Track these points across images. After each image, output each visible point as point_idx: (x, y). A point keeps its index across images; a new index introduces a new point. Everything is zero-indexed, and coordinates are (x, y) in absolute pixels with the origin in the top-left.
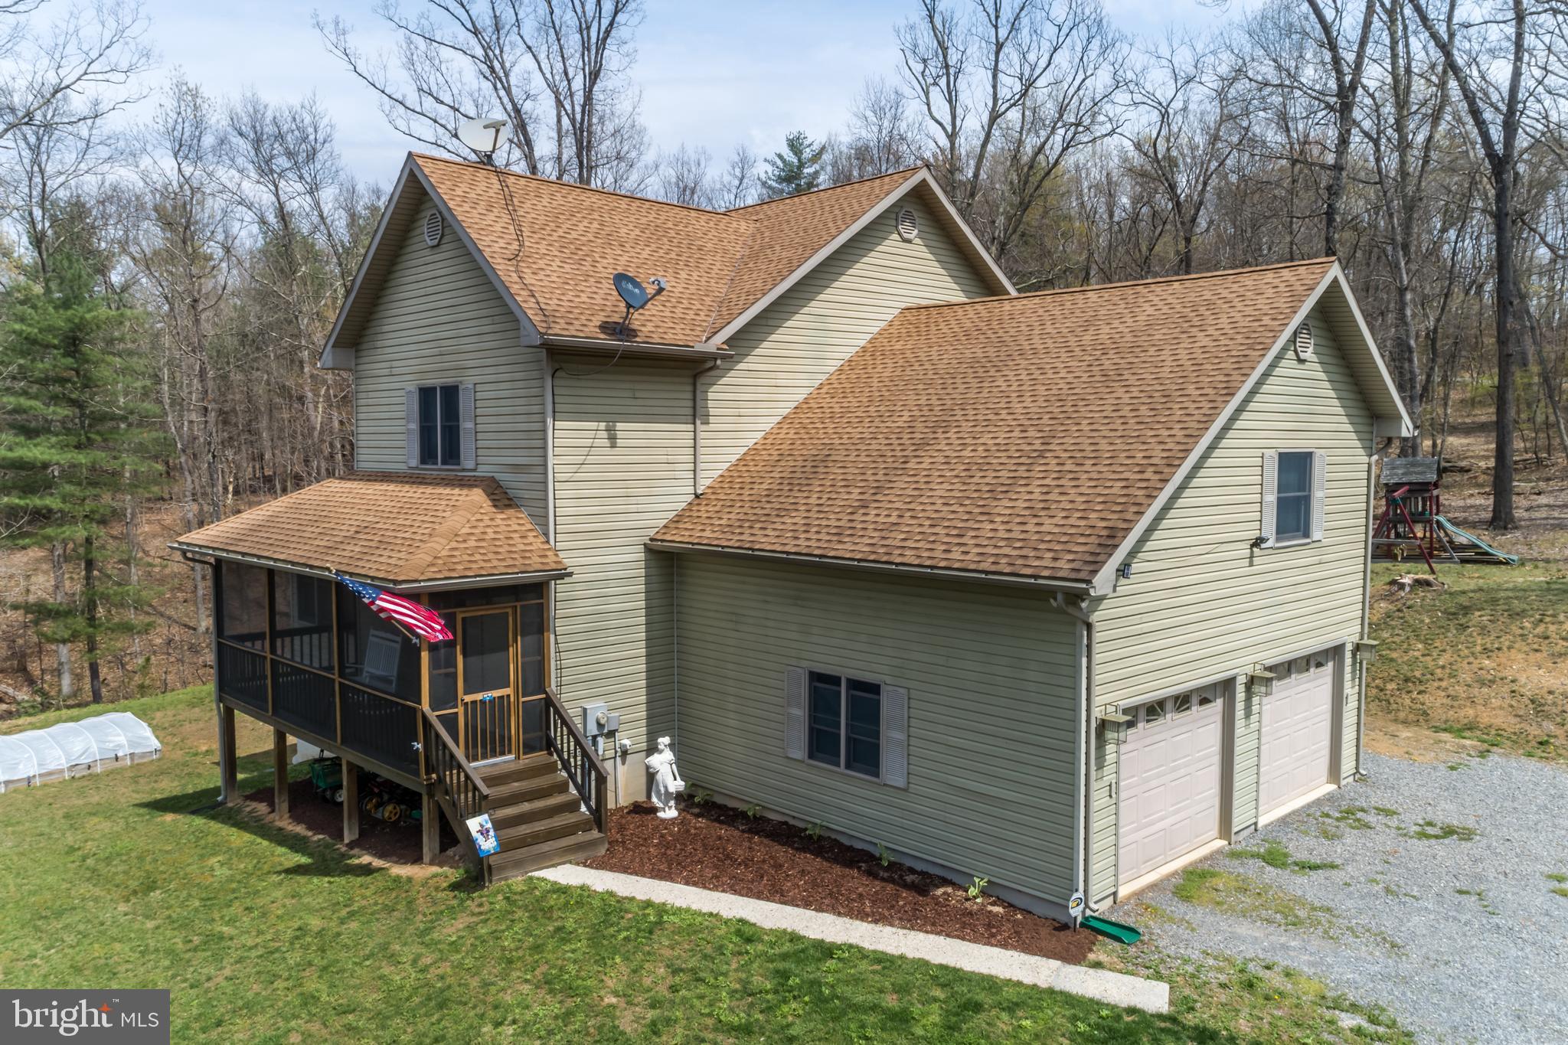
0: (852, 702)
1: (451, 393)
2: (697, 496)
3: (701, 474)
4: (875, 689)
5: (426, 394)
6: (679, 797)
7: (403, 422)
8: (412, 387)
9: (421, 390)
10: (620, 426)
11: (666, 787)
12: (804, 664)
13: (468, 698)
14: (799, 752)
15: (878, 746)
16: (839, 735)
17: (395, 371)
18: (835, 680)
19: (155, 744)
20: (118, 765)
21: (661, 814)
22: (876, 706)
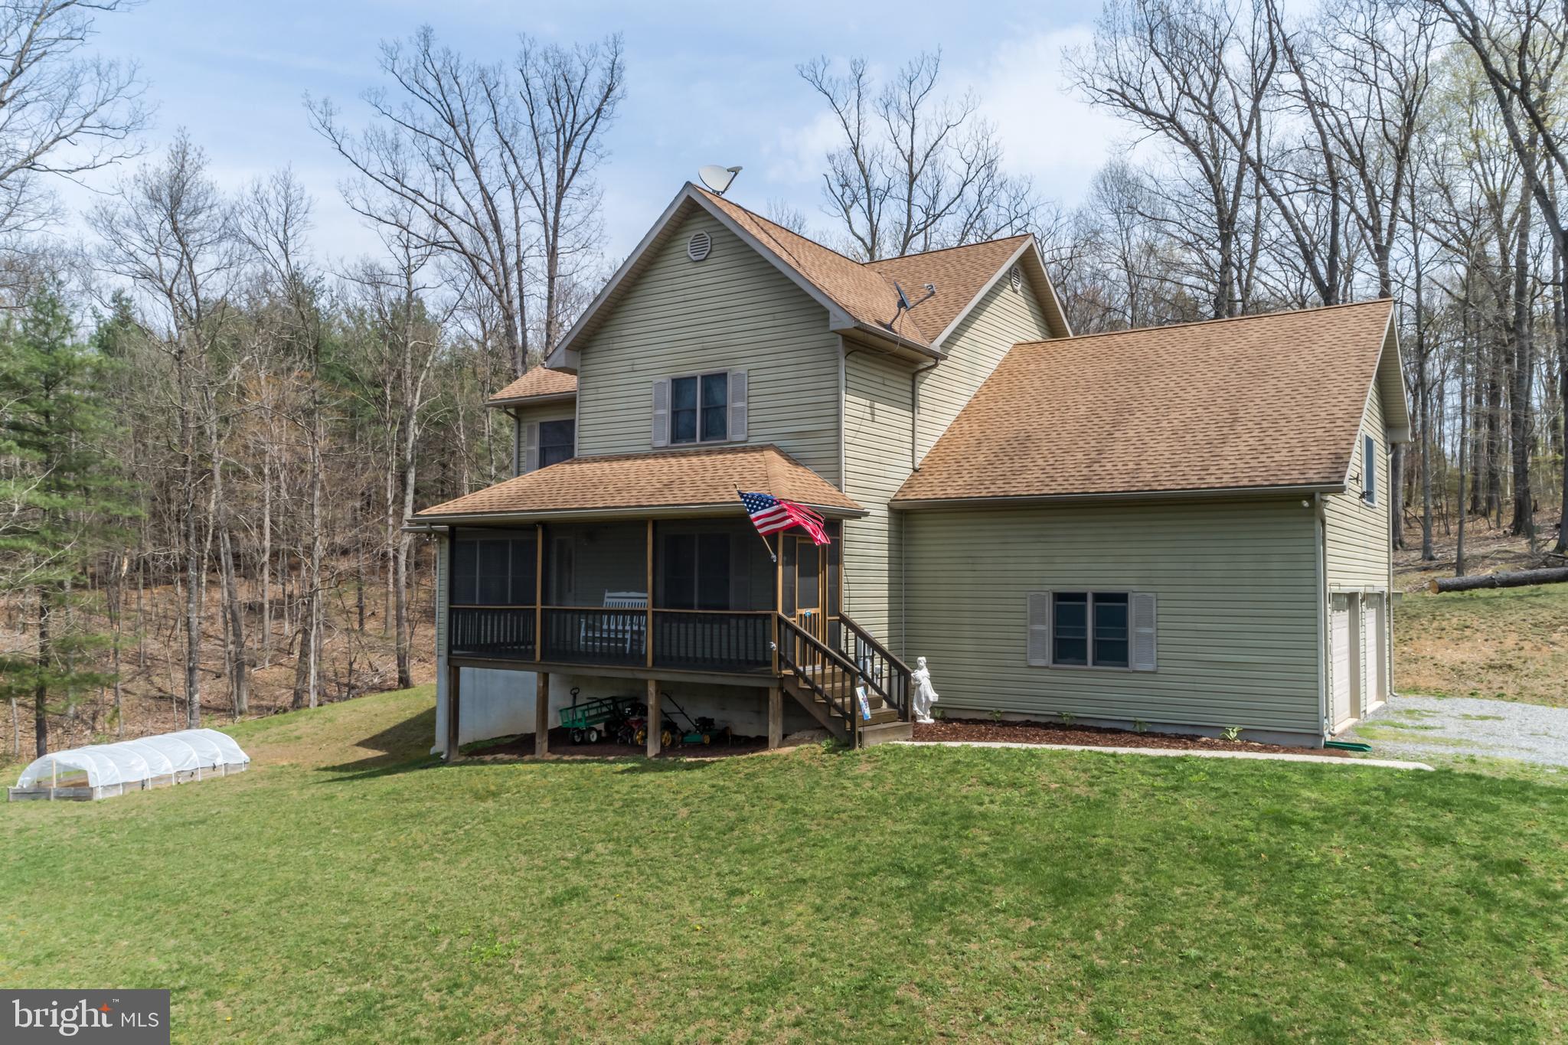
0: (1097, 611)
1: (715, 381)
2: (915, 470)
3: (917, 454)
4: (1123, 598)
5: (680, 386)
6: (934, 707)
7: (649, 410)
8: (665, 379)
9: (673, 380)
10: (877, 405)
11: (927, 698)
12: (1047, 588)
13: (804, 611)
14: (1046, 660)
15: (1126, 643)
16: (1085, 641)
17: (636, 367)
18: (1082, 597)
19: (243, 757)
20: (215, 774)
21: (921, 721)
22: (1124, 612)
